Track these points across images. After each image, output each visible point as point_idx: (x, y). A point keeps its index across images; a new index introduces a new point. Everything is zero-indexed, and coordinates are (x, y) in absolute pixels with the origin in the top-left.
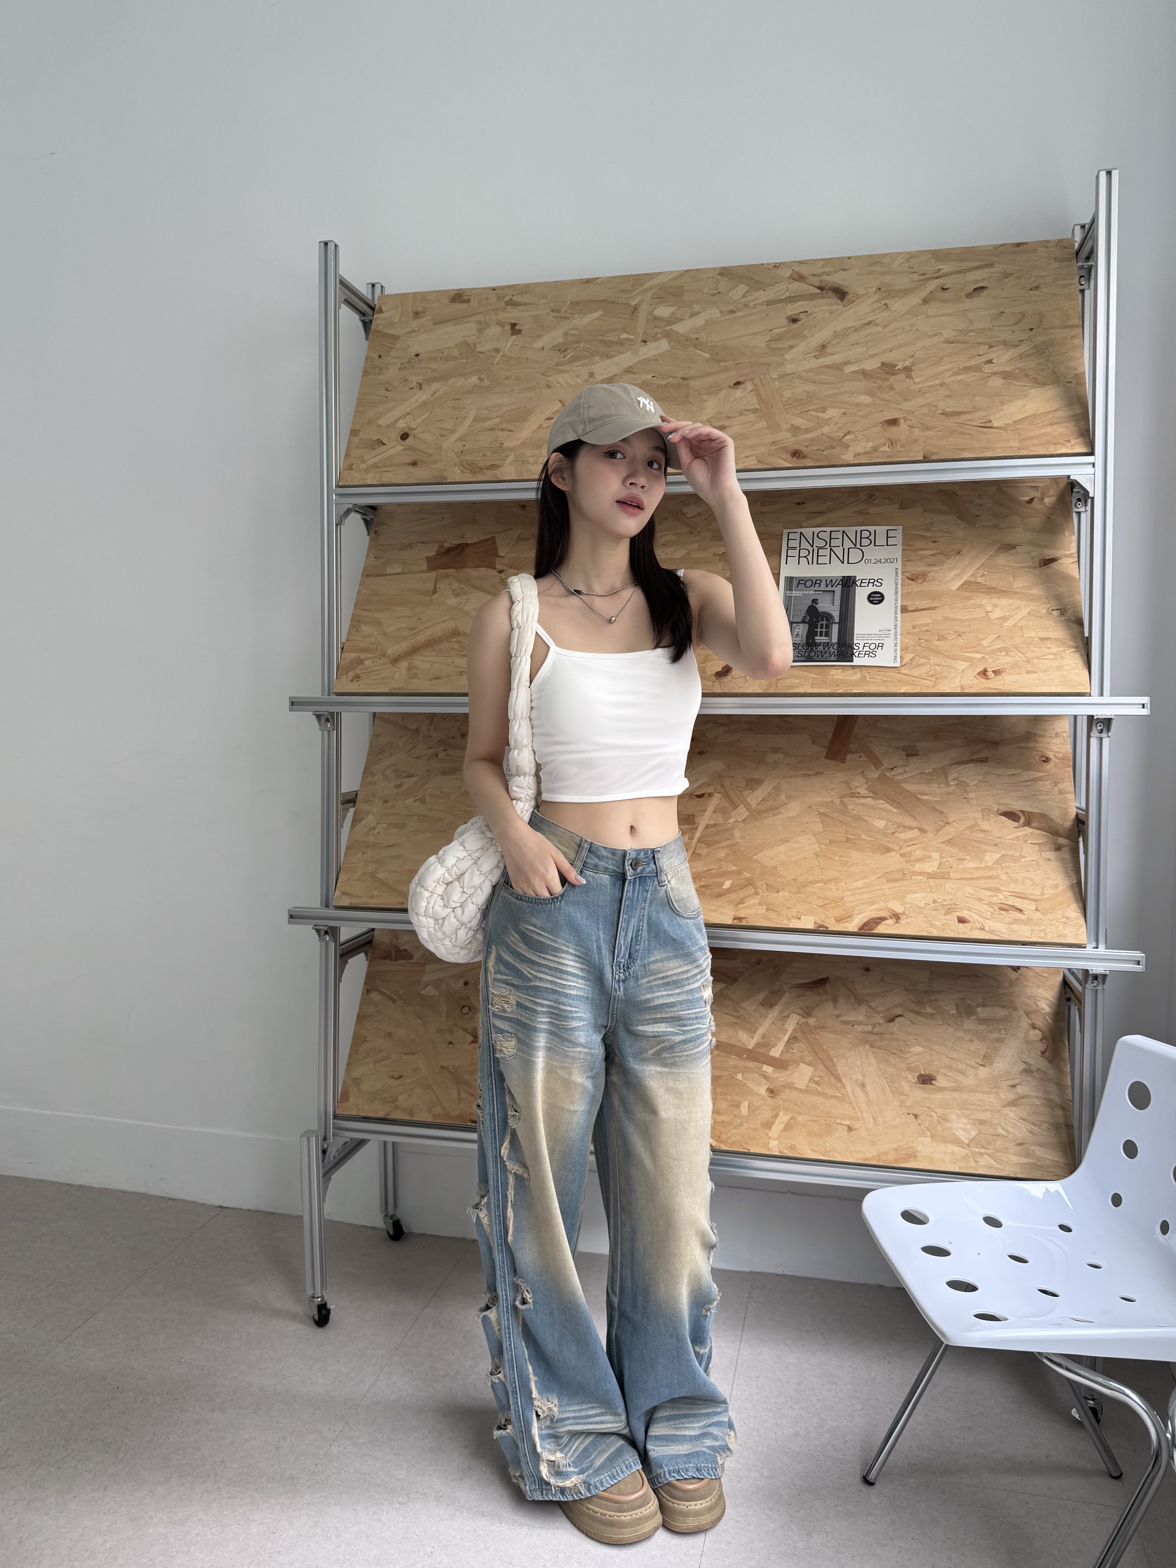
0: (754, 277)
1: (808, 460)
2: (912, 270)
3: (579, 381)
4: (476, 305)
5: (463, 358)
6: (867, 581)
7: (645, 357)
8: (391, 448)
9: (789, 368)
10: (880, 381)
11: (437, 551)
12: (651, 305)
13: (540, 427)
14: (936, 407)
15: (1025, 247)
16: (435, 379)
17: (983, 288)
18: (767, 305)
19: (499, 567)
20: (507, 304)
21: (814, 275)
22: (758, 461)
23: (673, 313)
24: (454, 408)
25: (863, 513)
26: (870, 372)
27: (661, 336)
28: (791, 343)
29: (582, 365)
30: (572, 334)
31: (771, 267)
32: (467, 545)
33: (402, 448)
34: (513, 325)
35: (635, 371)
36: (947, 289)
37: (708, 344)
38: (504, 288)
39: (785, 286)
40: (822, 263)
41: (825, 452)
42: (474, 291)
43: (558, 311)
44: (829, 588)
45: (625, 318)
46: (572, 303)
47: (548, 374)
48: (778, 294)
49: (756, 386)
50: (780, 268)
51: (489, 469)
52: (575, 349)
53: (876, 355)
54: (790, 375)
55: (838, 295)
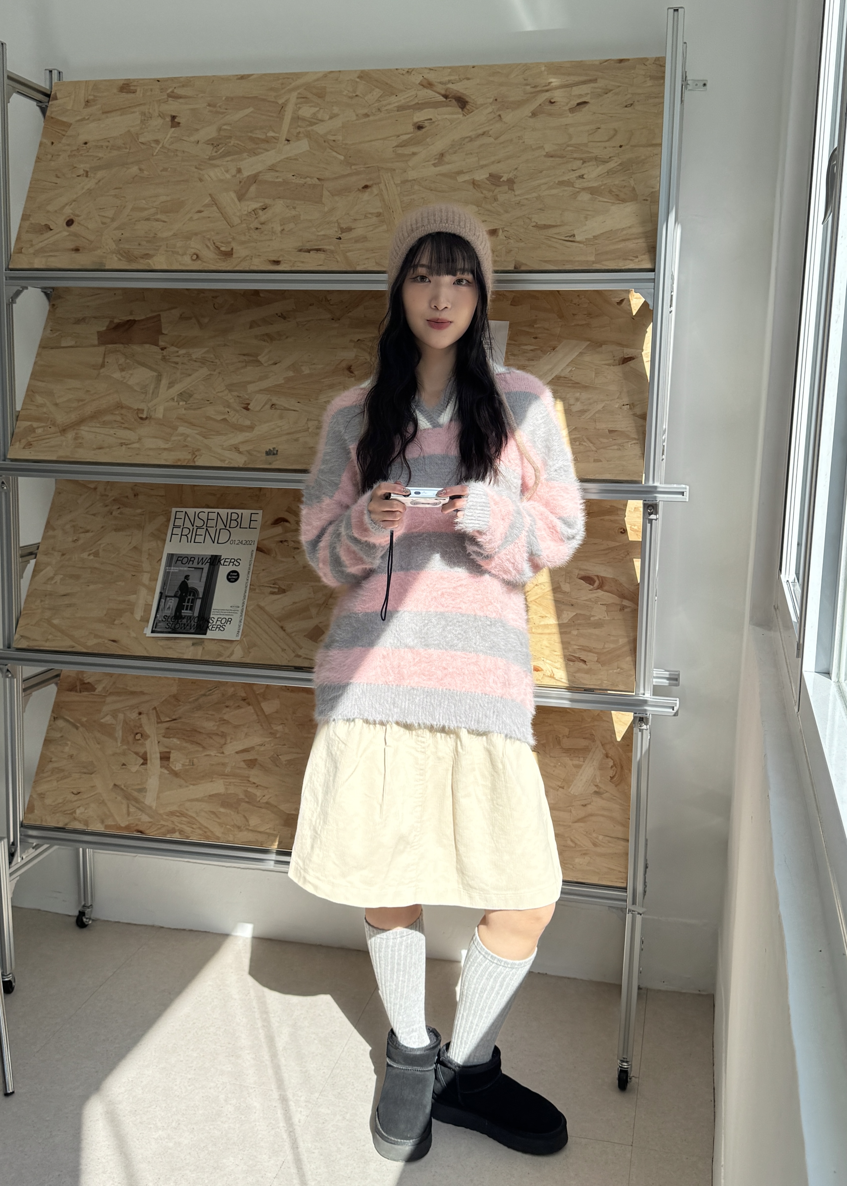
0: (389, 82)
2: (525, 82)
3: (228, 176)
4: (141, 95)
5: (126, 148)
7: (286, 156)
8: (58, 233)
9: (412, 175)
10: (487, 192)
11: (108, 327)
12: (296, 105)
13: (191, 219)
14: (530, 219)
15: (626, 63)
16: (100, 168)
17: (585, 103)
18: (398, 111)
19: (162, 344)
21: (441, 83)
22: (376, 263)
23: (314, 114)
24: (115, 196)
26: (479, 183)
27: (303, 136)
28: (414, 149)
29: (232, 160)
30: (225, 130)
31: (404, 72)
32: (134, 321)
33: (68, 234)
34: (173, 118)
35: (277, 169)
36: (554, 102)
37: (343, 146)
38: (167, 80)
39: (415, 93)
40: (449, 70)
42: (140, 82)
43: (214, 106)
45: (272, 116)
46: (227, 98)
47: (202, 167)
48: (408, 100)
49: (381, 190)
50: (412, 74)
51: (142, 258)
52: (226, 144)
53: (486, 166)
54: (410, 181)
55: (460, 104)
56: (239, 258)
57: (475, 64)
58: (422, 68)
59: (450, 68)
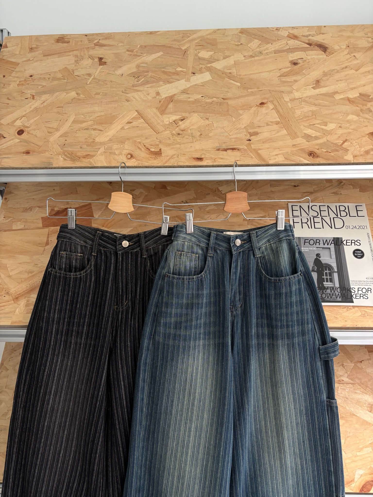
0: (264, 35)
1: (320, 158)
2: (366, 36)
3: (150, 98)
4: (74, 44)
5: (64, 79)
6: (350, 241)
7: (195, 83)
8: (10, 140)
9: (297, 95)
10: (361, 106)
11: (50, 213)
12: (196, 50)
13: (123, 128)
16: (44, 93)
18: (275, 53)
20: (96, 45)
21: (303, 36)
22: (284, 158)
23: (211, 56)
24: (58, 113)
25: (338, 194)
26: (353, 100)
27: (205, 70)
28: (295, 78)
29: (151, 87)
30: (142, 66)
31: (274, 30)
33: (18, 141)
34: (101, 59)
35: (188, 92)
37: (238, 77)
38: (93, 35)
39: (285, 42)
40: (308, 28)
41: (332, 154)
42: (72, 36)
43: (132, 51)
44: (326, 246)
45: (179, 58)
46: (141, 46)
47: (127, 92)
48: (281, 46)
49: (275, 106)
50: (280, 31)
51: (84, 158)
52: (145, 76)
53: (354, 88)
54: (297, 99)
55: (322, 49)
56: (168, 156)
57: (325, 25)
58: (287, 27)
59: (307, 27)
